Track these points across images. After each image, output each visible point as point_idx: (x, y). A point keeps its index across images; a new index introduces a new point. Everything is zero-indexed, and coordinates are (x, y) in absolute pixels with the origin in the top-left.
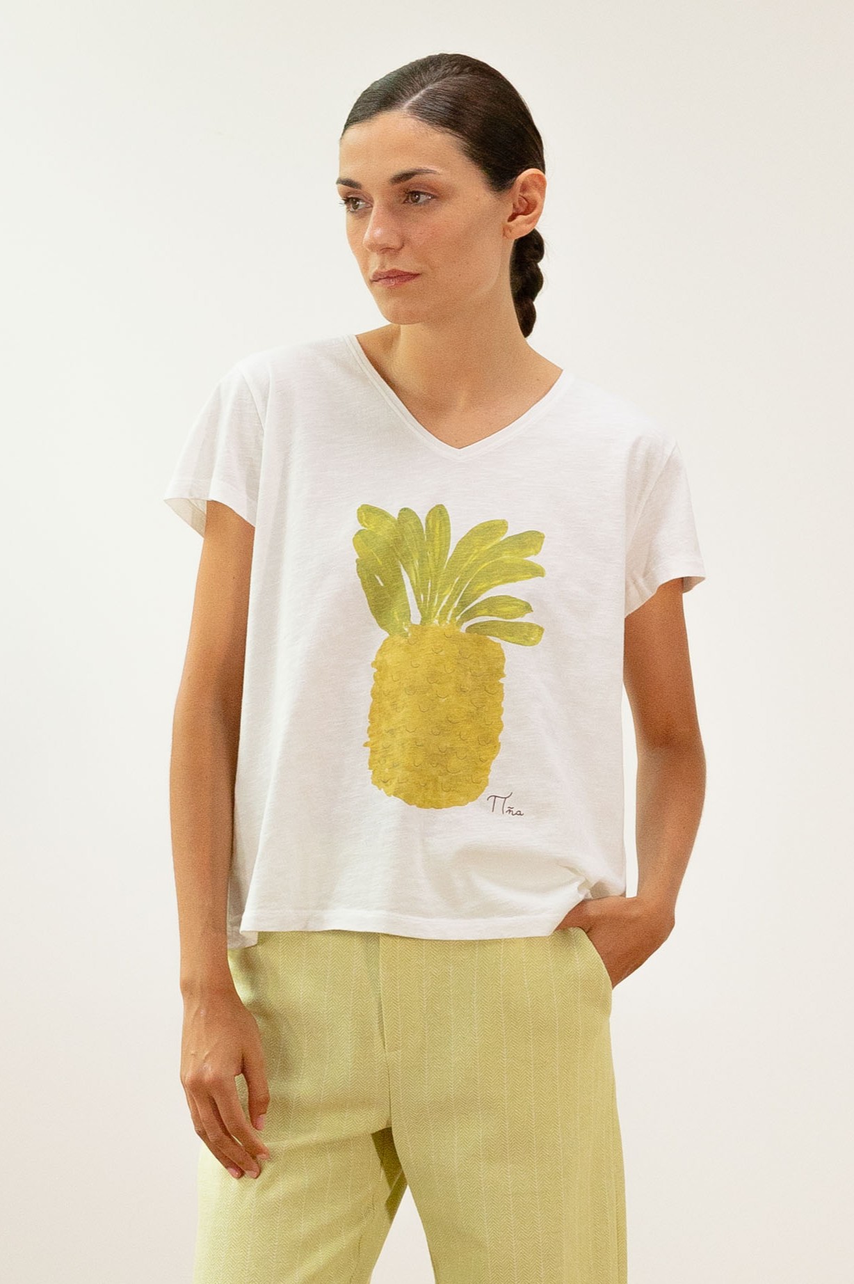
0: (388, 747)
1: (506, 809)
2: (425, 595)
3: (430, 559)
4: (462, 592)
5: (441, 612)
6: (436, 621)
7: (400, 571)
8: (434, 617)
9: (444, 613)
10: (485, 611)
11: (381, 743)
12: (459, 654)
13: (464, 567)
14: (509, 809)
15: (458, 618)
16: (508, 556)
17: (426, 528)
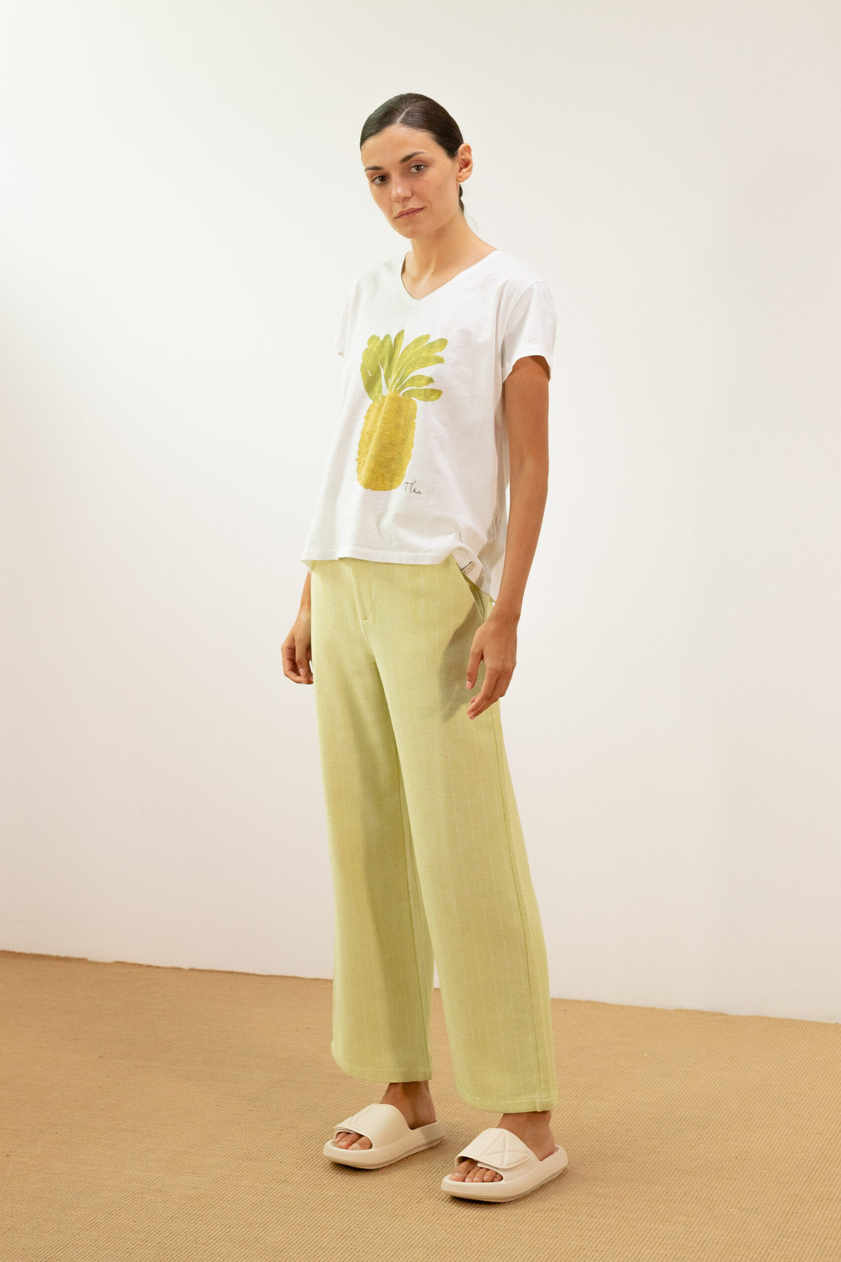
1: (412, 490)
4: (401, 375)
7: (379, 368)
10: (411, 384)
11: (363, 459)
12: (398, 408)
13: (404, 361)
14: (414, 490)
15: (398, 388)
16: (426, 354)
17: (394, 344)
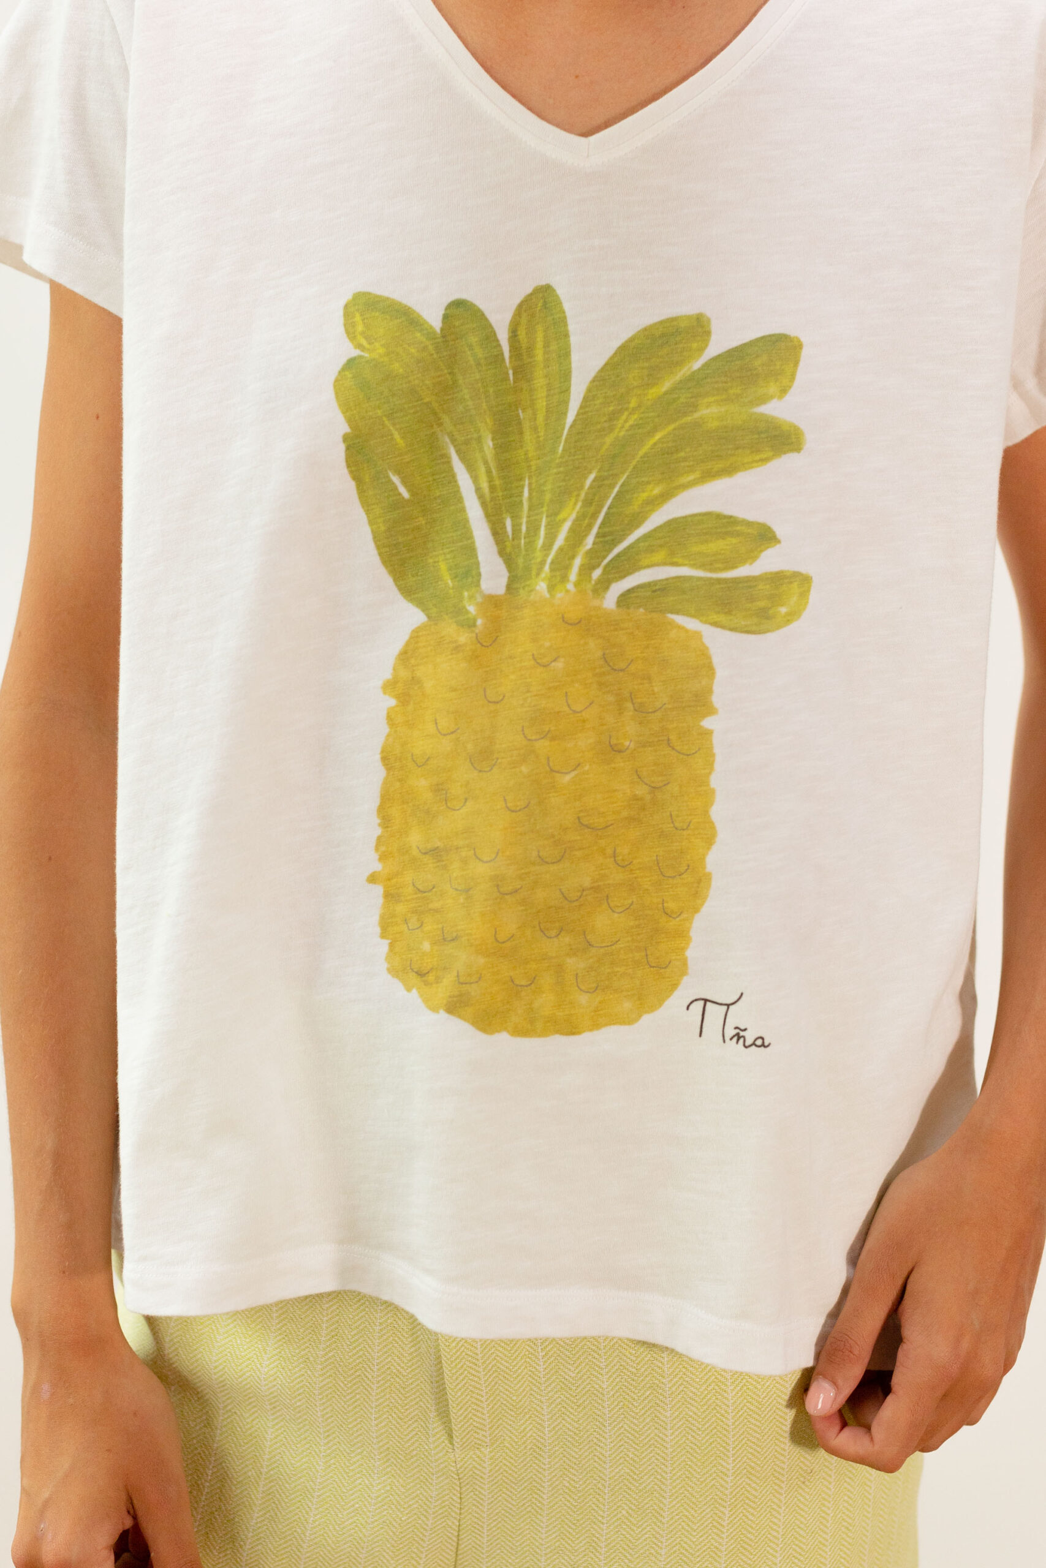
0: (429, 891)
2: (515, 517)
3: (526, 425)
4: (605, 509)
5: (552, 563)
6: (542, 586)
7: (449, 462)
8: (538, 574)
9: (561, 568)
10: (660, 556)
11: (413, 876)
12: (602, 662)
13: (605, 447)
14: (737, 1031)
15: (597, 573)
16: (714, 410)
17: (510, 351)
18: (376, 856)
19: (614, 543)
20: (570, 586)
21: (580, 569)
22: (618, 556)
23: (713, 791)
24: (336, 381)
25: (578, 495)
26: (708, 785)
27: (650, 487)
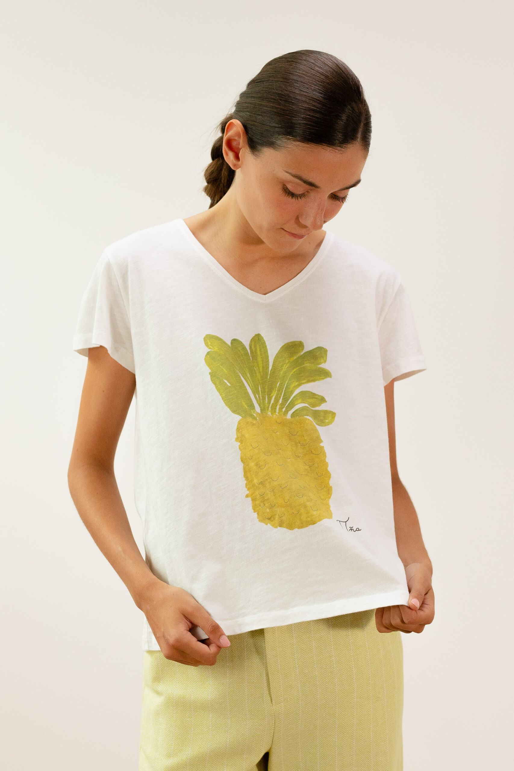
0: (264, 494)
3: (257, 371)
4: (284, 391)
5: (271, 407)
6: (269, 413)
7: (240, 377)
8: (268, 410)
10: (300, 401)
11: (257, 492)
12: (289, 433)
13: (281, 375)
14: (350, 528)
15: (284, 409)
16: (308, 365)
17: (250, 352)
18: (246, 489)
19: (288, 400)
20: (277, 414)
21: (279, 409)
22: (289, 403)
23: (327, 463)
24: (205, 358)
25: (276, 389)
26: (326, 461)
27: (294, 383)
